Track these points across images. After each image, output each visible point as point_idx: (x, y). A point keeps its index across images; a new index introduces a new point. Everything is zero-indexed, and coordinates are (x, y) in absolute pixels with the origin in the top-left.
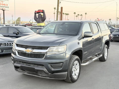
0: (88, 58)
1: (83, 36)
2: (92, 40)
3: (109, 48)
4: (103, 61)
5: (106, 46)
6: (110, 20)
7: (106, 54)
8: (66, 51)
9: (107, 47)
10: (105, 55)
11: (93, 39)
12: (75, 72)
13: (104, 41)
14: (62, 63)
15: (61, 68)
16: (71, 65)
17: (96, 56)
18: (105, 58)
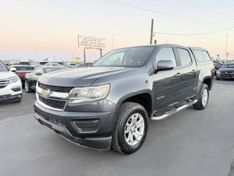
0: (169, 106)
1: (156, 69)
2: (177, 75)
3: (211, 89)
4: (200, 110)
5: (206, 85)
6: (218, 56)
7: (204, 99)
8: (107, 96)
9: (206, 88)
10: (203, 101)
11: (178, 73)
12: (134, 133)
13: (201, 78)
14: (98, 121)
15: (95, 130)
16: (121, 122)
17: (187, 101)
18: (204, 104)
